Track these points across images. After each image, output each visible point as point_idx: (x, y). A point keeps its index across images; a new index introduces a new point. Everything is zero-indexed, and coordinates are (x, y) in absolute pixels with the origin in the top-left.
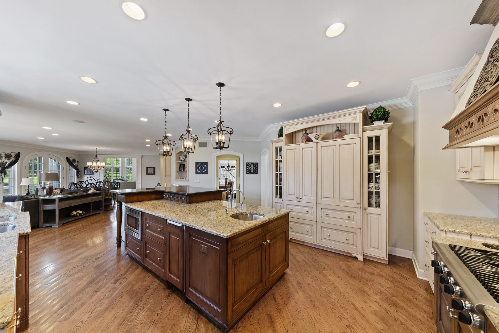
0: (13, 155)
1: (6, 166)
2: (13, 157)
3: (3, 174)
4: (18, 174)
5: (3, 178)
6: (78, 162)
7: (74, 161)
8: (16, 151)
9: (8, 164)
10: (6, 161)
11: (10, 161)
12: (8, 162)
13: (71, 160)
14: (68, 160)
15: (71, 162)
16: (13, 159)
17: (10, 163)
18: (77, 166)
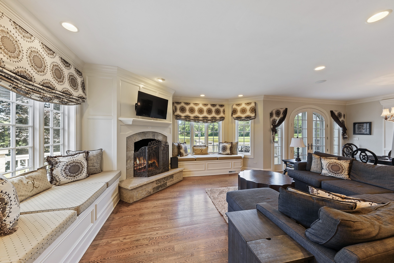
0: (282, 111)
1: (276, 124)
2: (282, 113)
3: (274, 132)
4: (285, 132)
5: (274, 137)
6: (344, 116)
7: (340, 115)
8: (284, 107)
9: (278, 122)
10: (276, 118)
11: (280, 118)
12: (278, 119)
13: (336, 113)
14: (332, 113)
15: (335, 117)
16: (281, 116)
17: (279, 120)
18: (343, 122)
